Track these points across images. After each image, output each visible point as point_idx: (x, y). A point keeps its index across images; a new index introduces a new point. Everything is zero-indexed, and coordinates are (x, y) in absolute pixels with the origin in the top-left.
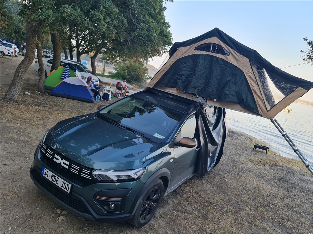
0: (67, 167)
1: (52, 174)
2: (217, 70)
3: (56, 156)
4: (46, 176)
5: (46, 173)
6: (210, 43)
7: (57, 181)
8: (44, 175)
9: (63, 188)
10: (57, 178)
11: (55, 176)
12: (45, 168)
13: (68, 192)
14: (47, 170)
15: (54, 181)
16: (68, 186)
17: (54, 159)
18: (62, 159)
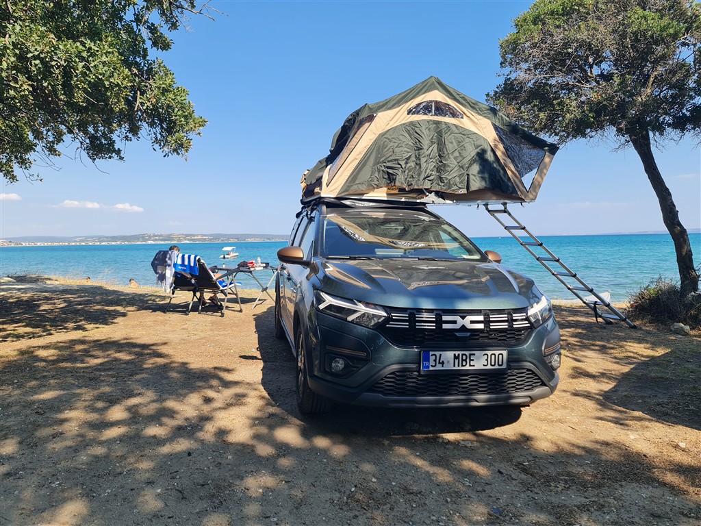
0: (481, 326)
1: (455, 355)
2: (452, 143)
3: (445, 318)
4: (439, 367)
5: (435, 361)
6: (431, 102)
7: (470, 360)
8: (431, 368)
9: (489, 367)
10: (470, 355)
11: (463, 355)
12: (431, 353)
13: (504, 366)
14: (438, 353)
15: (463, 366)
16: (500, 356)
17: (445, 326)
18: (463, 318)
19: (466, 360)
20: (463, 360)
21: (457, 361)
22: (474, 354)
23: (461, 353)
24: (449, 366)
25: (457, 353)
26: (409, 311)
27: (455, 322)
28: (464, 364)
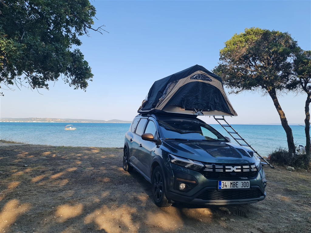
0: (240, 171)
3: (227, 167)
4: (225, 188)
5: (223, 185)
7: (237, 185)
8: (222, 188)
9: (243, 188)
10: (237, 182)
11: (234, 182)
12: (222, 182)
13: (249, 187)
14: (224, 182)
15: (234, 187)
16: (248, 183)
17: (227, 171)
18: (233, 167)
19: (235, 185)
20: (234, 185)
21: (231, 185)
22: (238, 182)
23: (233, 182)
24: (228, 187)
25: (231, 182)
26: (212, 164)
27: (230, 169)
28: (234, 186)
